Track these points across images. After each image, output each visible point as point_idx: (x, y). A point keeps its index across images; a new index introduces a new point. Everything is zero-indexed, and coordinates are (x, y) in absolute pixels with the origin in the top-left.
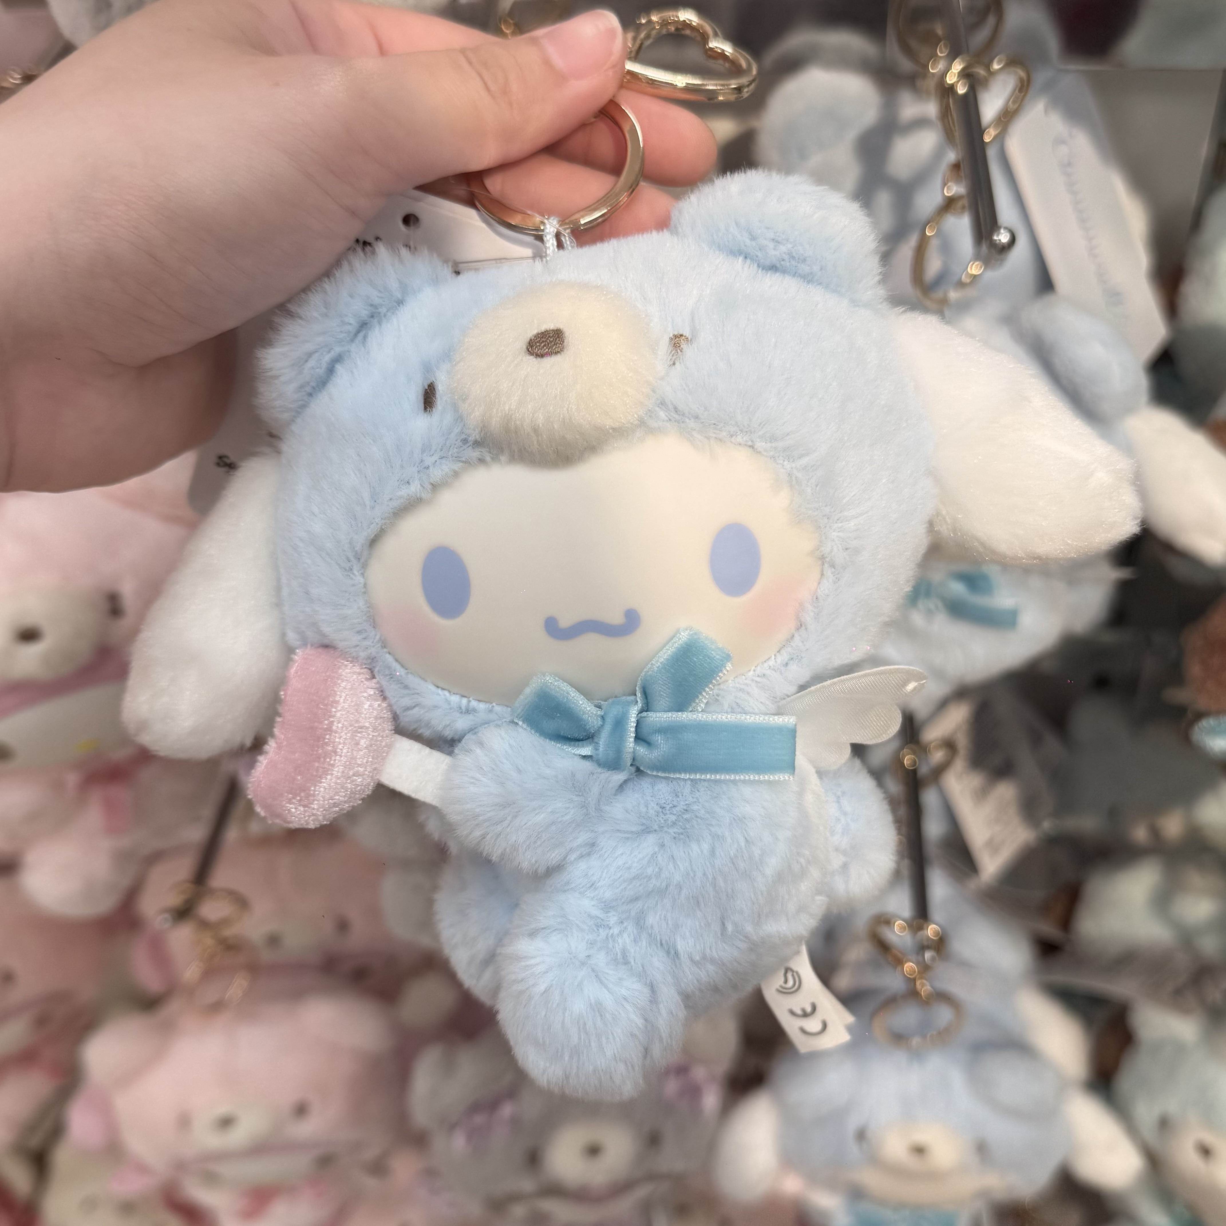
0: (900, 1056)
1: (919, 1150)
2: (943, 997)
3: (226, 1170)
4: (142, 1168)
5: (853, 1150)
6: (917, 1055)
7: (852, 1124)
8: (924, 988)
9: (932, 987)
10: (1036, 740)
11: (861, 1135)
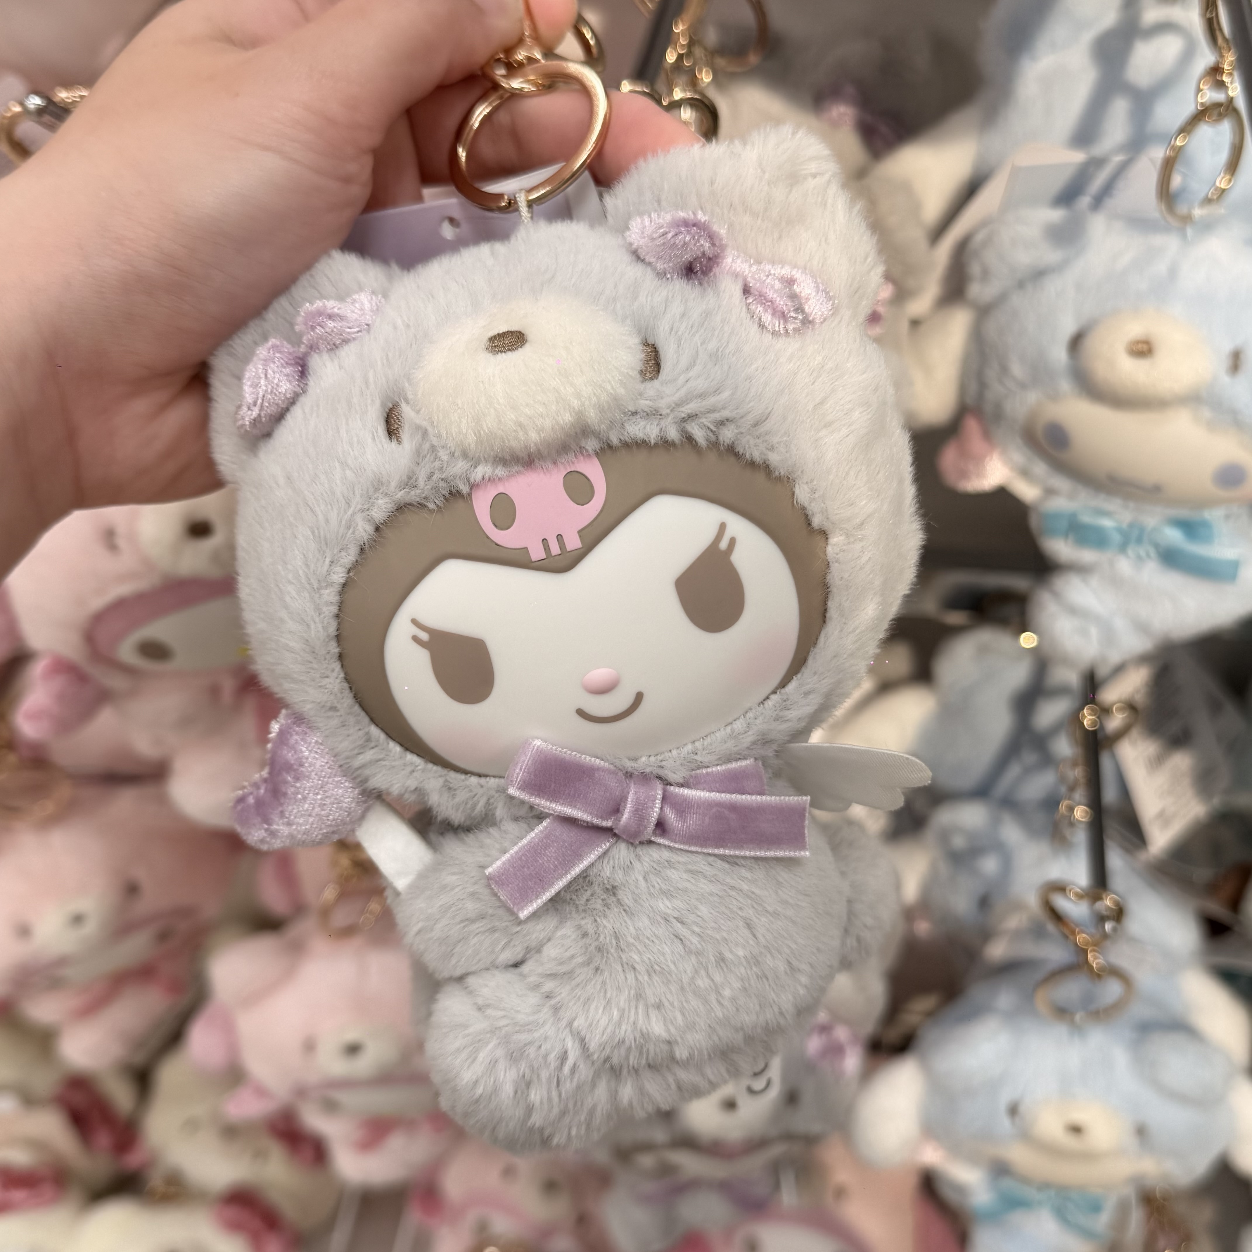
0: (1061, 1030)
1: (1076, 1130)
2: (1115, 972)
3: (345, 1098)
4: (261, 1092)
5: (1005, 1123)
6: (1077, 1029)
7: (1005, 1098)
8: (1095, 960)
9: (1106, 961)
10: (1215, 708)
11: (1013, 1110)
